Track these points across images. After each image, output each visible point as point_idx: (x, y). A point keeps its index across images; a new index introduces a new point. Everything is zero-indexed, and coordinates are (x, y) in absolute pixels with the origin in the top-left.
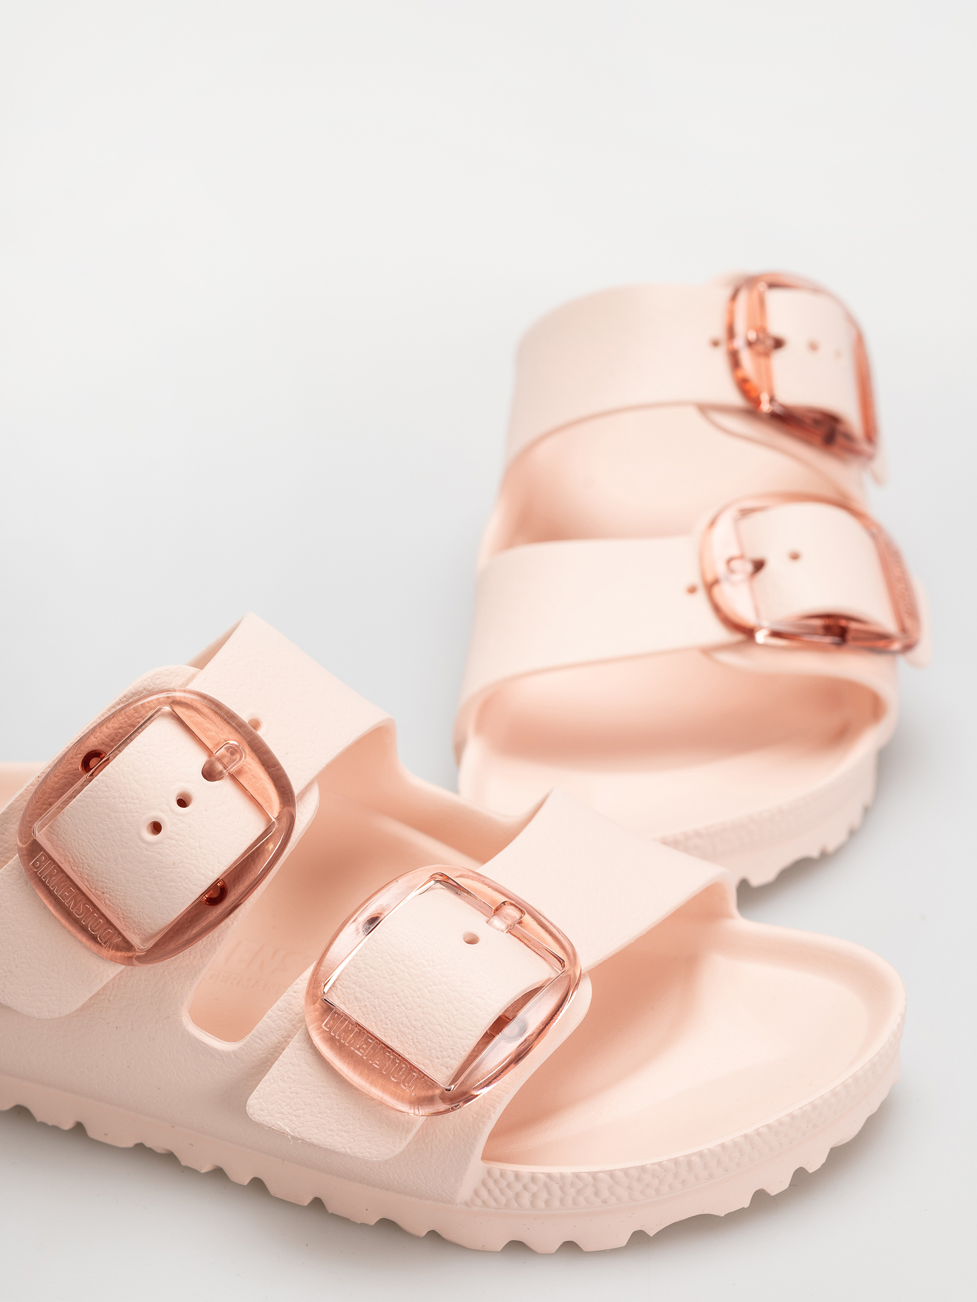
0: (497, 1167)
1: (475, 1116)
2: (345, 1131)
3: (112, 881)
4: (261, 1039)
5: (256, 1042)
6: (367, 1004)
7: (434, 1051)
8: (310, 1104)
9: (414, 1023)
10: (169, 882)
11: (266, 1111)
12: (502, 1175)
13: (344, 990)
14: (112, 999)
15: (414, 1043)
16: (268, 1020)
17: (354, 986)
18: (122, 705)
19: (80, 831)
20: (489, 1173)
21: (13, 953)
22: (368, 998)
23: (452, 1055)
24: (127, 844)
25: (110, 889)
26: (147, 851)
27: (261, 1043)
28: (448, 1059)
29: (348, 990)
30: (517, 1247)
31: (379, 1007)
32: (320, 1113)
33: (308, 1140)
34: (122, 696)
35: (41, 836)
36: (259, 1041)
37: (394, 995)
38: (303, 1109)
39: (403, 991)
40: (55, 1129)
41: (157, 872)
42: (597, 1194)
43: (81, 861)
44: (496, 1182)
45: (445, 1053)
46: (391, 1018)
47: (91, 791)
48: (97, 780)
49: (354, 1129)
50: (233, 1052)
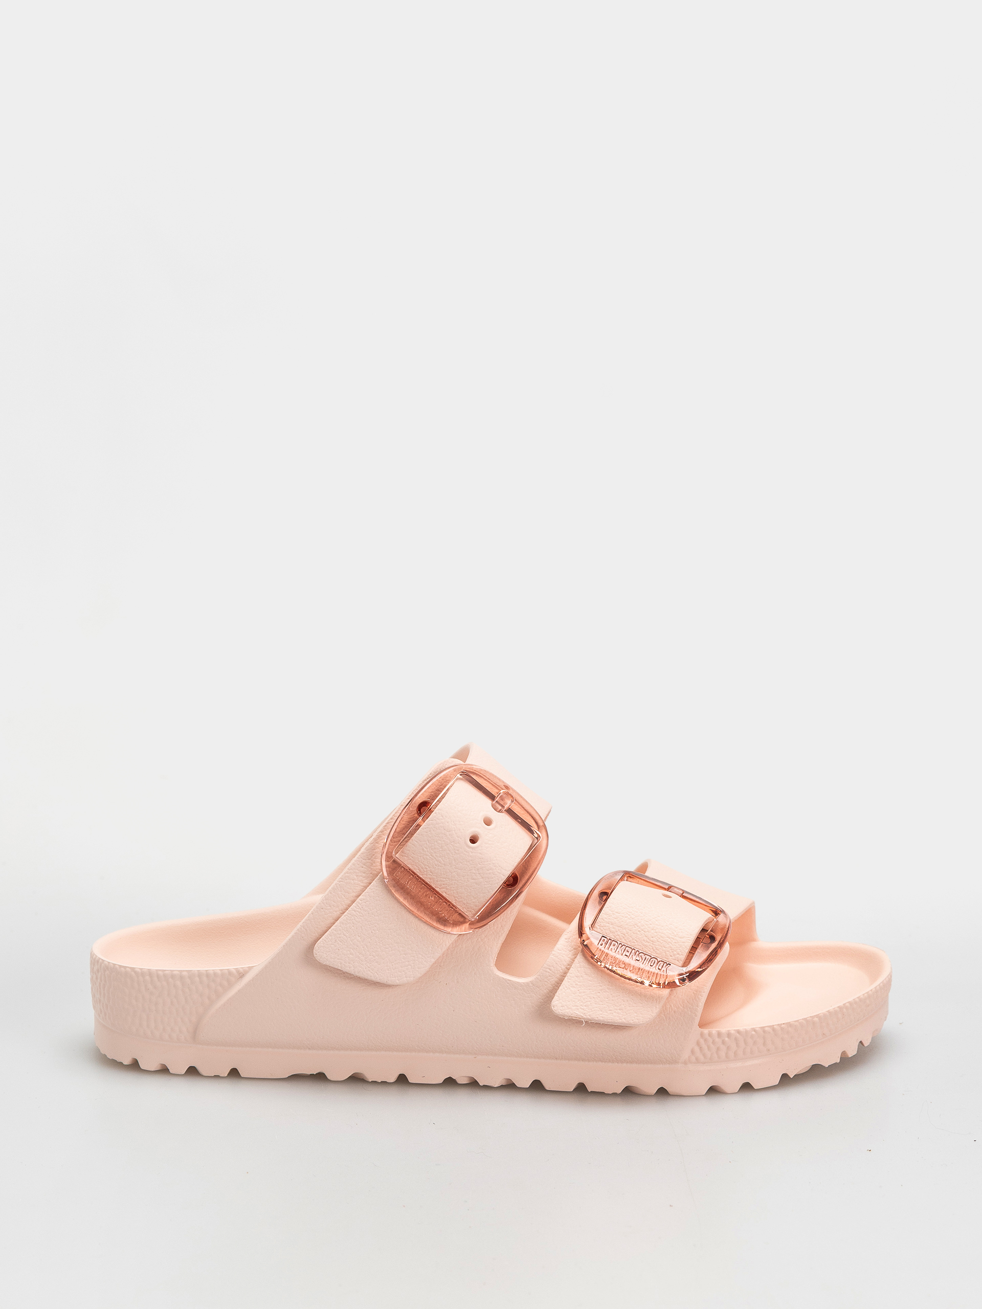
0: (706, 1031)
1: (695, 992)
2: (620, 1010)
3: (448, 879)
4: (549, 969)
5: (546, 972)
6: (619, 933)
7: (668, 953)
8: (594, 998)
9: (652, 939)
10: (488, 871)
11: (565, 1007)
12: (710, 1034)
13: (602, 928)
14: (442, 965)
15: (654, 950)
16: (553, 956)
17: (608, 924)
18: (429, 779)
19: (425, 849)
20: (702, 1035)
21: (379, 943)
22: (619, 930)
23: (681, 953)
24: (458, 851)
25: (446, 884)
26: (472, 853)
27: (550, 971)
28: (678, 955)
29: (605, 928)
30: (713, 1090)
31: (627, 934)
32: (601, 1002)
33: (597, 1019)
34: (429, 773)
35: (398, 856)
36: (548, 970)
37: (635, 926)
38: (590, 1001)
39: (640, 922)
40: (384, 1083)
41: (479, 866)
42: (764, 1044)
43: (425, 870)
44: (706, 1040)
45: (675, 952)
46: (636, 939)
47: (432, 820)
48: (435, 813)
49: (625, 1007)
50: (530, 981)
